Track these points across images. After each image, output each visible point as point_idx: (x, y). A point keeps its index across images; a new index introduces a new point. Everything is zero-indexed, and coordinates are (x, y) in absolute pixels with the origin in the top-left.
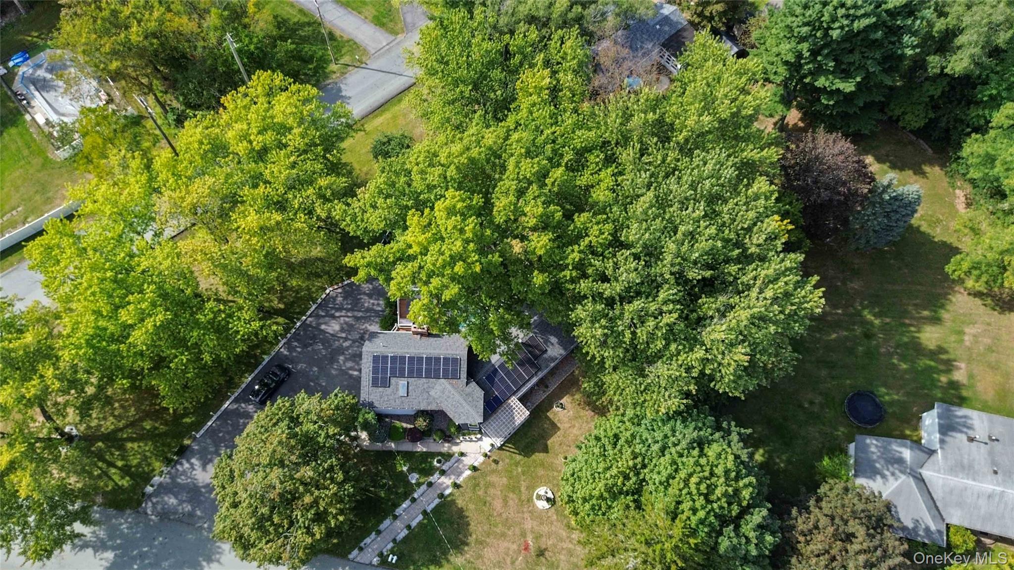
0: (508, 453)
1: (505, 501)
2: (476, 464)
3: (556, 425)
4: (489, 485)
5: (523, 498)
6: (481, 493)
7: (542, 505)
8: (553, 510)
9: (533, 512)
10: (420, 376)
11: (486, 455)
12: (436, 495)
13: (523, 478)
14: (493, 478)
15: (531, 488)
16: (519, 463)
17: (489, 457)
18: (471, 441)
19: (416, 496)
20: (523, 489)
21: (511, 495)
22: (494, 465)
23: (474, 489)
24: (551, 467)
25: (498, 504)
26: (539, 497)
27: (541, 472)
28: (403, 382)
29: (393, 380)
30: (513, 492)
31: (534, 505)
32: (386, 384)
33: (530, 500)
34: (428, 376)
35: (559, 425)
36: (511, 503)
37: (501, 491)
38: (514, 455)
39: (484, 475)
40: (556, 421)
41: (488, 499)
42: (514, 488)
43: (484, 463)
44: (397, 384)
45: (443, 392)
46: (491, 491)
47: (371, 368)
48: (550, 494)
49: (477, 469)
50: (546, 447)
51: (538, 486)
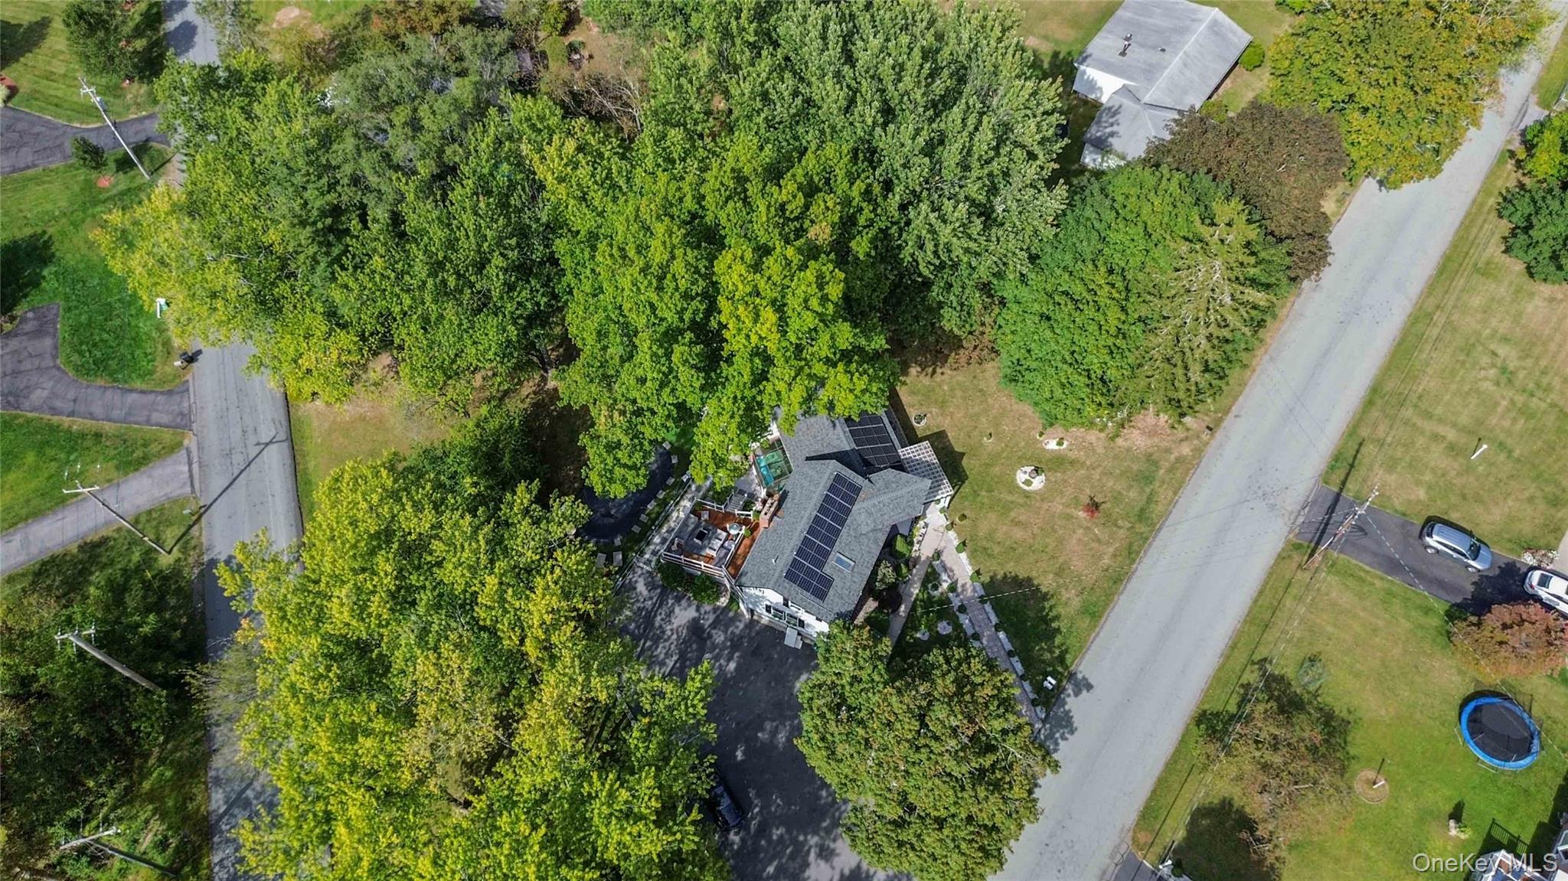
0: (956, 501)
1: (1016, 523)
2: (956, 543)
3: (939, 432)
4: (990, 537)
5: (1021, 501)
7: (1038, 483)
8: (1049, 473)
9: (1043, 496)
10: (837, 533)
11: (949, 527)
12: (980, 606)
13: (995, 493)
15: (1013, 487)
16: (974, 492)
17: (954, 523)
18: (923, 535)
19: (970, 632)
20: (1010, 498)
21: (1013, 514)
22: (966, 523)
23: (987, 556)
24: (995, 457)
25: (1018, 534)
26: (1028, 483)
27: (996, 470)
28: (834, 558)
29: (827, 570)
30: (1010, 510)
31: (1036, 492)
32: (827, 582)
33: (1027, 495)
34: (842, 523)
35: (941, 429)
36: (1022, 518)
37: (1003, 524)
38: (962, 493)
39: (974, 537)
40: (935, 430)
41: (1007, 543)
42: (1007, 508)
43: (958, 533)
44: (834, 567)
45: (870, 514)
46: (999, 537)
47: (798, 589)
48: (1029, 469)
49: (964, 543)
50: (963, 454)
51: (1014, 480)
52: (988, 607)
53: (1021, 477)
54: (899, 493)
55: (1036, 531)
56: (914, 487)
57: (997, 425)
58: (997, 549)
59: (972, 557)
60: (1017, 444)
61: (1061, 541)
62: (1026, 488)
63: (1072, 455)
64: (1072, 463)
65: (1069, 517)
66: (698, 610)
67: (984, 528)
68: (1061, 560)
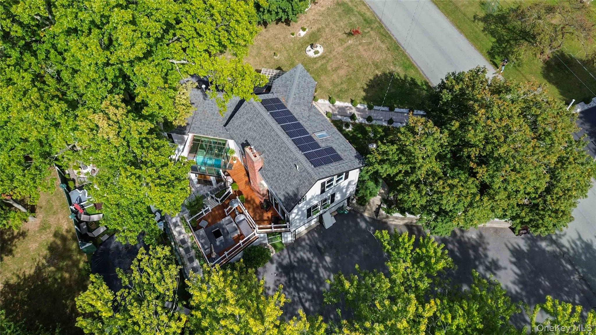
2: (327, 102)
4: (335, 85)
5: (324, 61)
7: (319, 48)
9: (328, 51)
15: (314, 60)
19: (385, 124)
20: (319, 64)
21: (329, 69)
23: (345, 92)
24: (289, 59)
26: (317, 53)
30: (326, 68)
33: (322, 57)
36: (334, 66)
37: (332, 75)
39: (329, 92)
41: (344, 80)
46: (337, 81)
48: (309, 48)
49: (330, 98)
51: (310, 58)
52: (376, 108)
53: (311, 53)
55: (347, 64)
56: (298, 74)
57: (272, 48)
58: (345, 86)
59: (341, 99)
60: (289, 46)
61: (359, 57)
62: (318, 55)
63: (314, 29)
64: (319, 31)
65: (348, 48)
66: (272, 262)
67: (327, 84)
68: (371, 63)
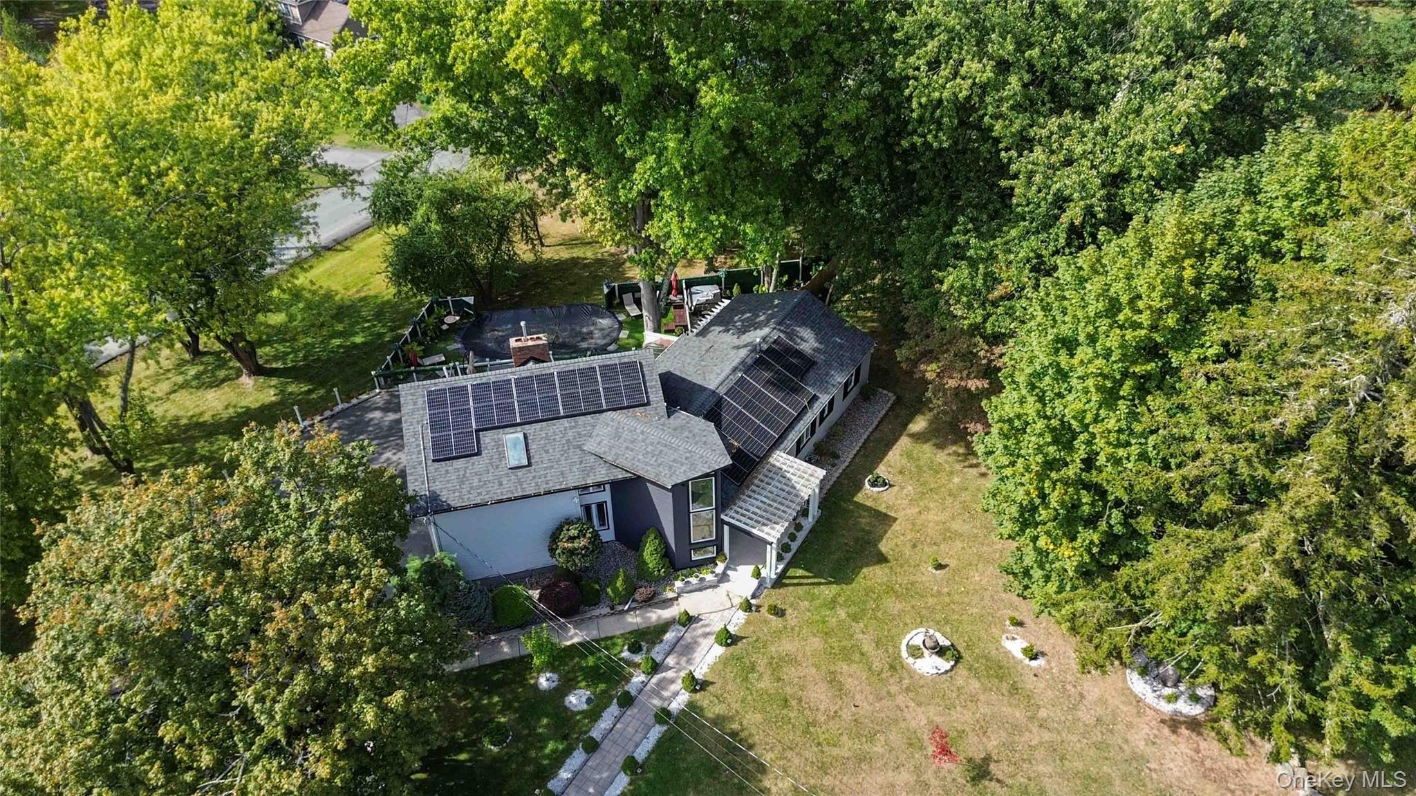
0: (801, 590)
1: (833, 680)
3: (886, 515)
4: (777, 665)
5: (876, 666)
6: (766, 683)
7: (930, 665)
8: (962, 670)
9: (915, 686)
10: (550, 415)
11: (747, 607)
12: (651, 721)
13: (857, 627)
14: (787, 646)
15: (887, 642)
16: (834, 601)
17: (758, 607)
18: (704, 583)
19: (597, 736)
21: (843, 667)
22: (775, 621)
23: (746, 679)
25: (819, 695)
26: (915, 652)
27: (894, 605)
28: (513, 437)
29: (487, 438)
30: (850, 661)
31: (911, 674)
32: (469, 448)
33: (895, 665)
34: (572, 412)
35: (892, 514)
36: (850, 683)
37: (817, 667)
38: (816, 590)
39: (760, 645)
40: (882, 509)
41: (788, 690)
43: (748, 622)
44: (499, 445)
45: (617, 435)
46: (790, 673)
47: (426, 420)
48: (940, 639)
49: (739, 639)
50: (882, 559)
51: (900, 632)
52: (657, 732)
53: (916, 638)
54: (675, 442)
55: (846, 714)
59: (724, 661)
60: (967, 605)
61: (863, 759)
62: (904, 654)
63: (1029, 683)
64: (1015, 689)
